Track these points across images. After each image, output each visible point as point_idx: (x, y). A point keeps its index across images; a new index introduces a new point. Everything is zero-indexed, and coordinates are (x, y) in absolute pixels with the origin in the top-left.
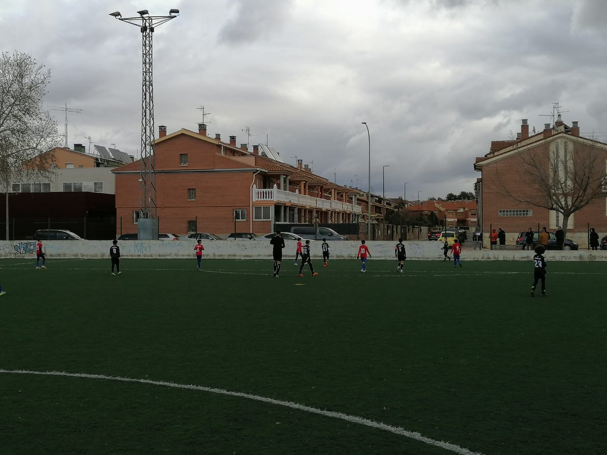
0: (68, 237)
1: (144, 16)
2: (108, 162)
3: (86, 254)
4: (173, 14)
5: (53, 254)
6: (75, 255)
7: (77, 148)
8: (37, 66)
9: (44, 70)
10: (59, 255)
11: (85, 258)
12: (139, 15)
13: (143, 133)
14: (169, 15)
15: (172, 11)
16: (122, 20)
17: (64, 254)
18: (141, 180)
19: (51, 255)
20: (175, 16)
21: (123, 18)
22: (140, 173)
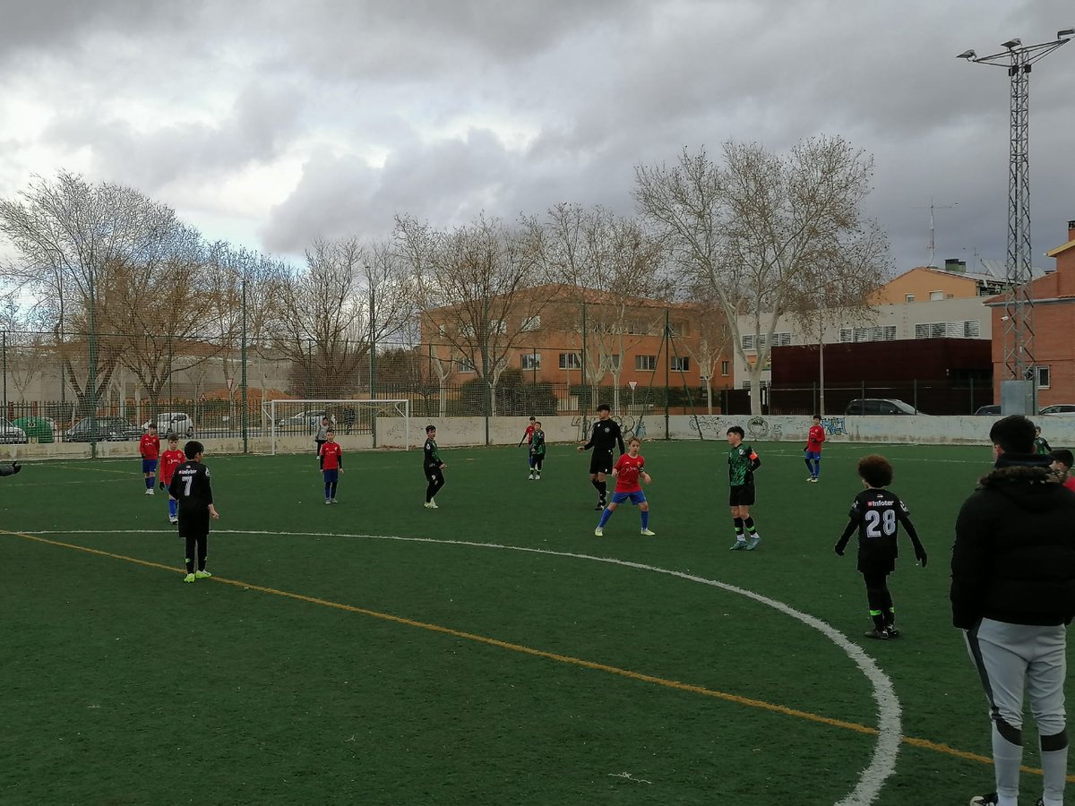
0: (897, 412)
1: (1014, 48)
2: (1001, 286)
3: (917, 437)
4: (1063, 37)
5: (870, 436)
6: (901, 439)
7: (950, 265)
8: (853, 154)
9: (864, 158)
10: (878, 438)
11: (916, 443)
12: (1006, 49)
13: (1010, 241)
14: (1057, 40)
15: (1060, 33)
16: (978, 61)
17: (885, 437)
18: (1006, 318)
19: (866, 438)
20: (1068, 40)
21: (978, 58)
22: (1004, 305)
